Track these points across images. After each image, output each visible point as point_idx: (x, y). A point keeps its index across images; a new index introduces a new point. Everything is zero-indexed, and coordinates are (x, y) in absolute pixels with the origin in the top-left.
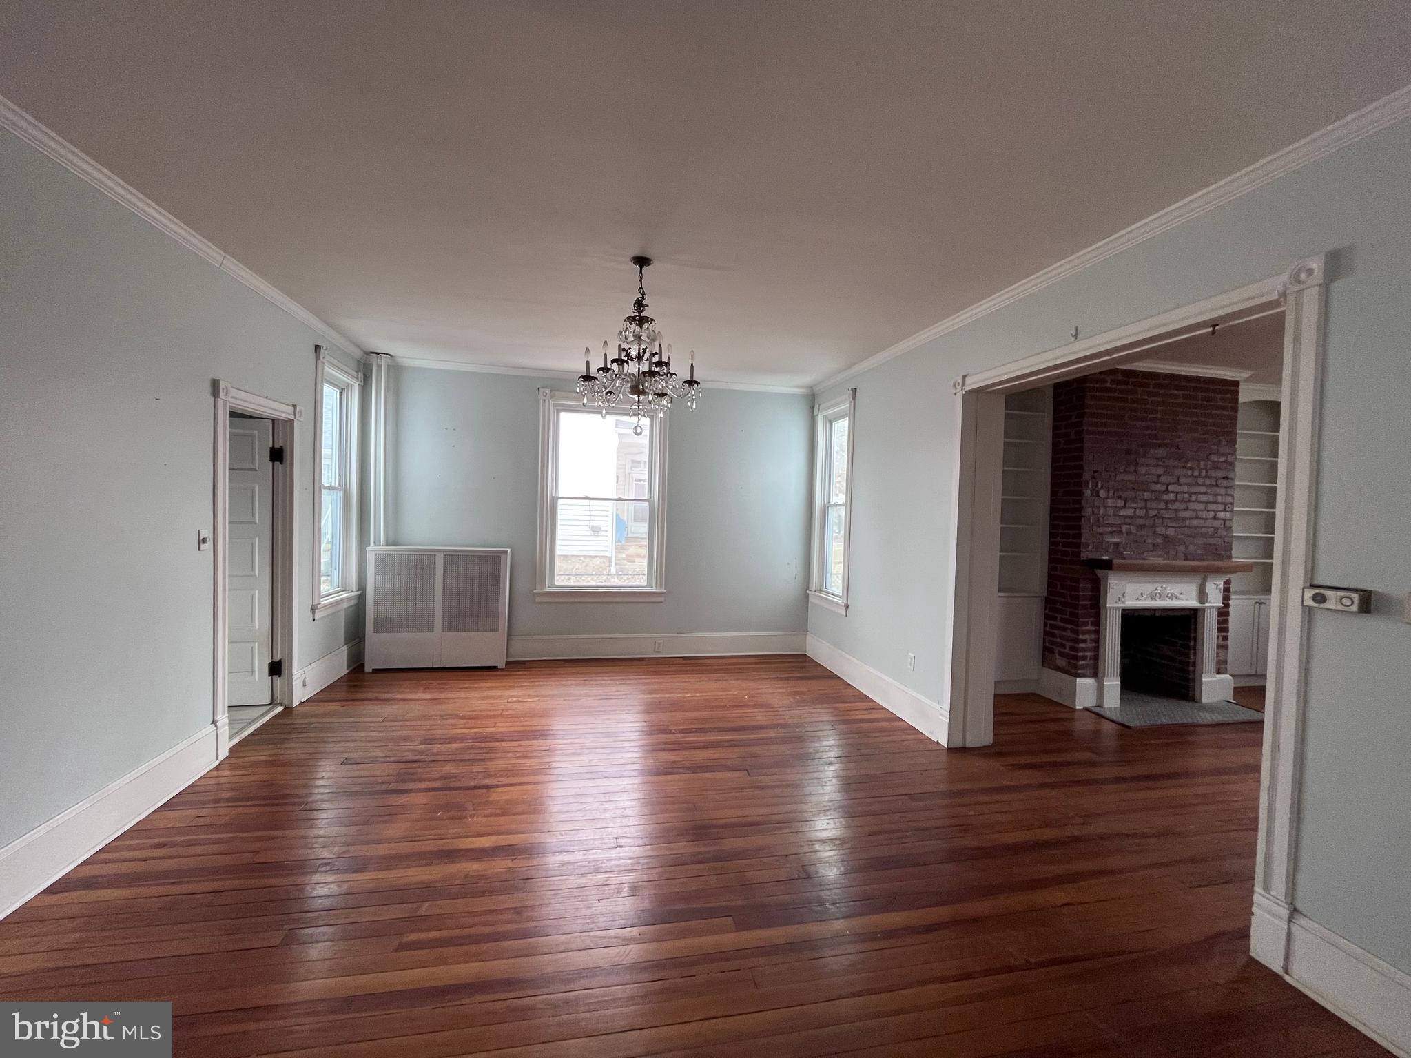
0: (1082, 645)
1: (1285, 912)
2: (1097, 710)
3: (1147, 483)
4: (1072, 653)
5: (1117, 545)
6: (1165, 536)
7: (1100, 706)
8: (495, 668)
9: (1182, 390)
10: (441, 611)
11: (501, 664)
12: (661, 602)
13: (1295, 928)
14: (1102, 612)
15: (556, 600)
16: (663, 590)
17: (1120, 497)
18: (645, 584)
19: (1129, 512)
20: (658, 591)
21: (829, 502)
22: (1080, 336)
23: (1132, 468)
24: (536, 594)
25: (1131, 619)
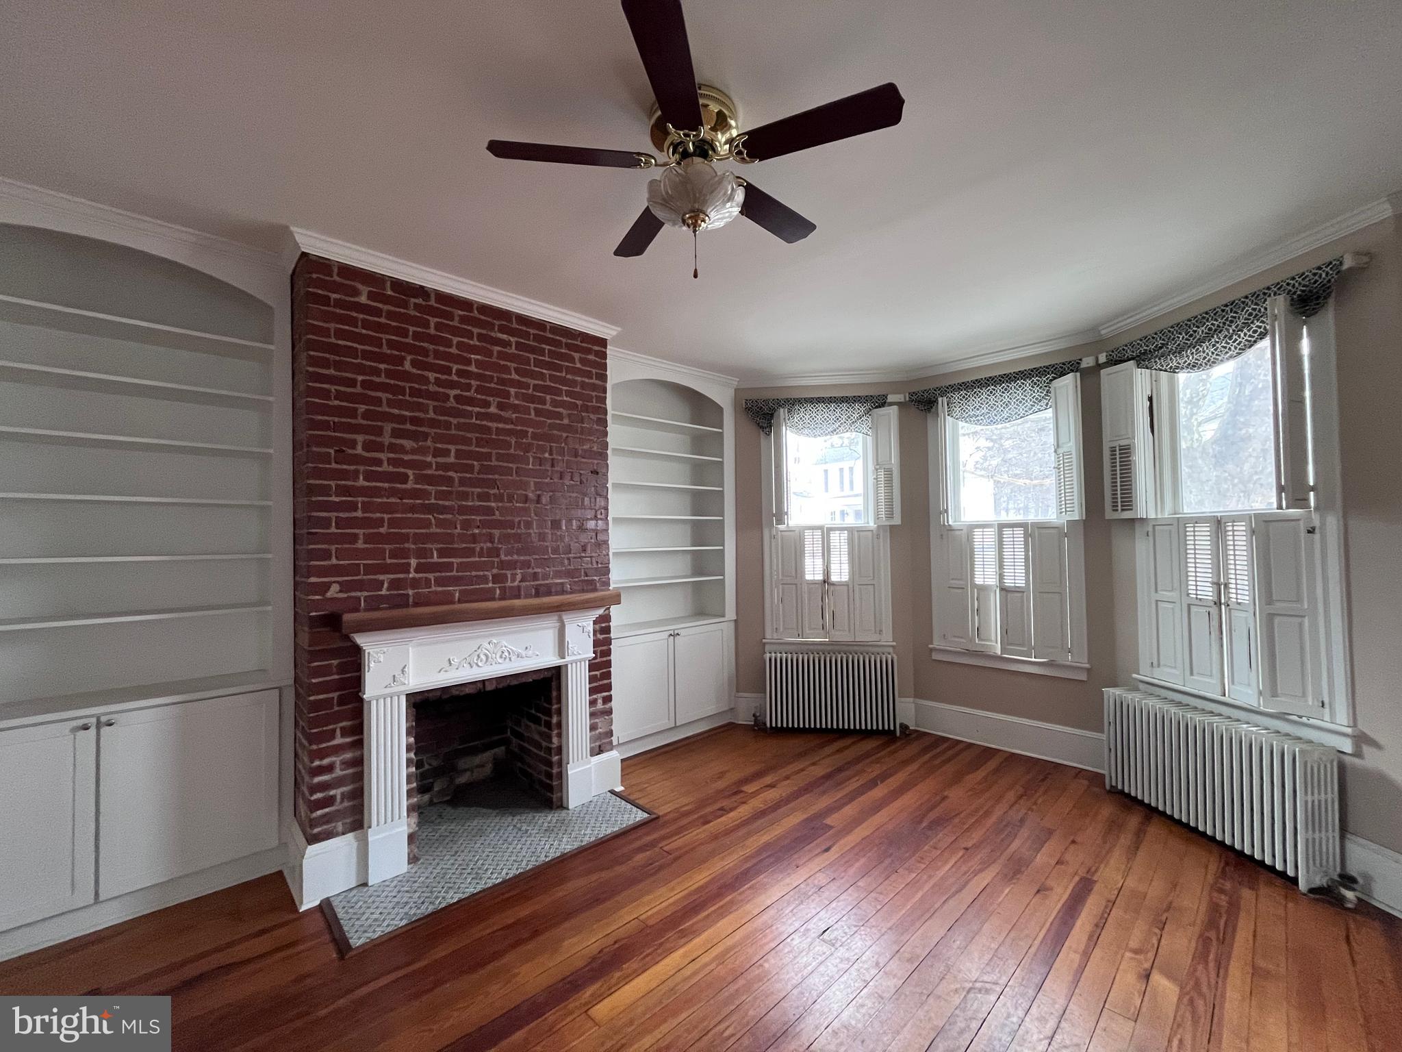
14: (365, 707)
25: (431, 707)
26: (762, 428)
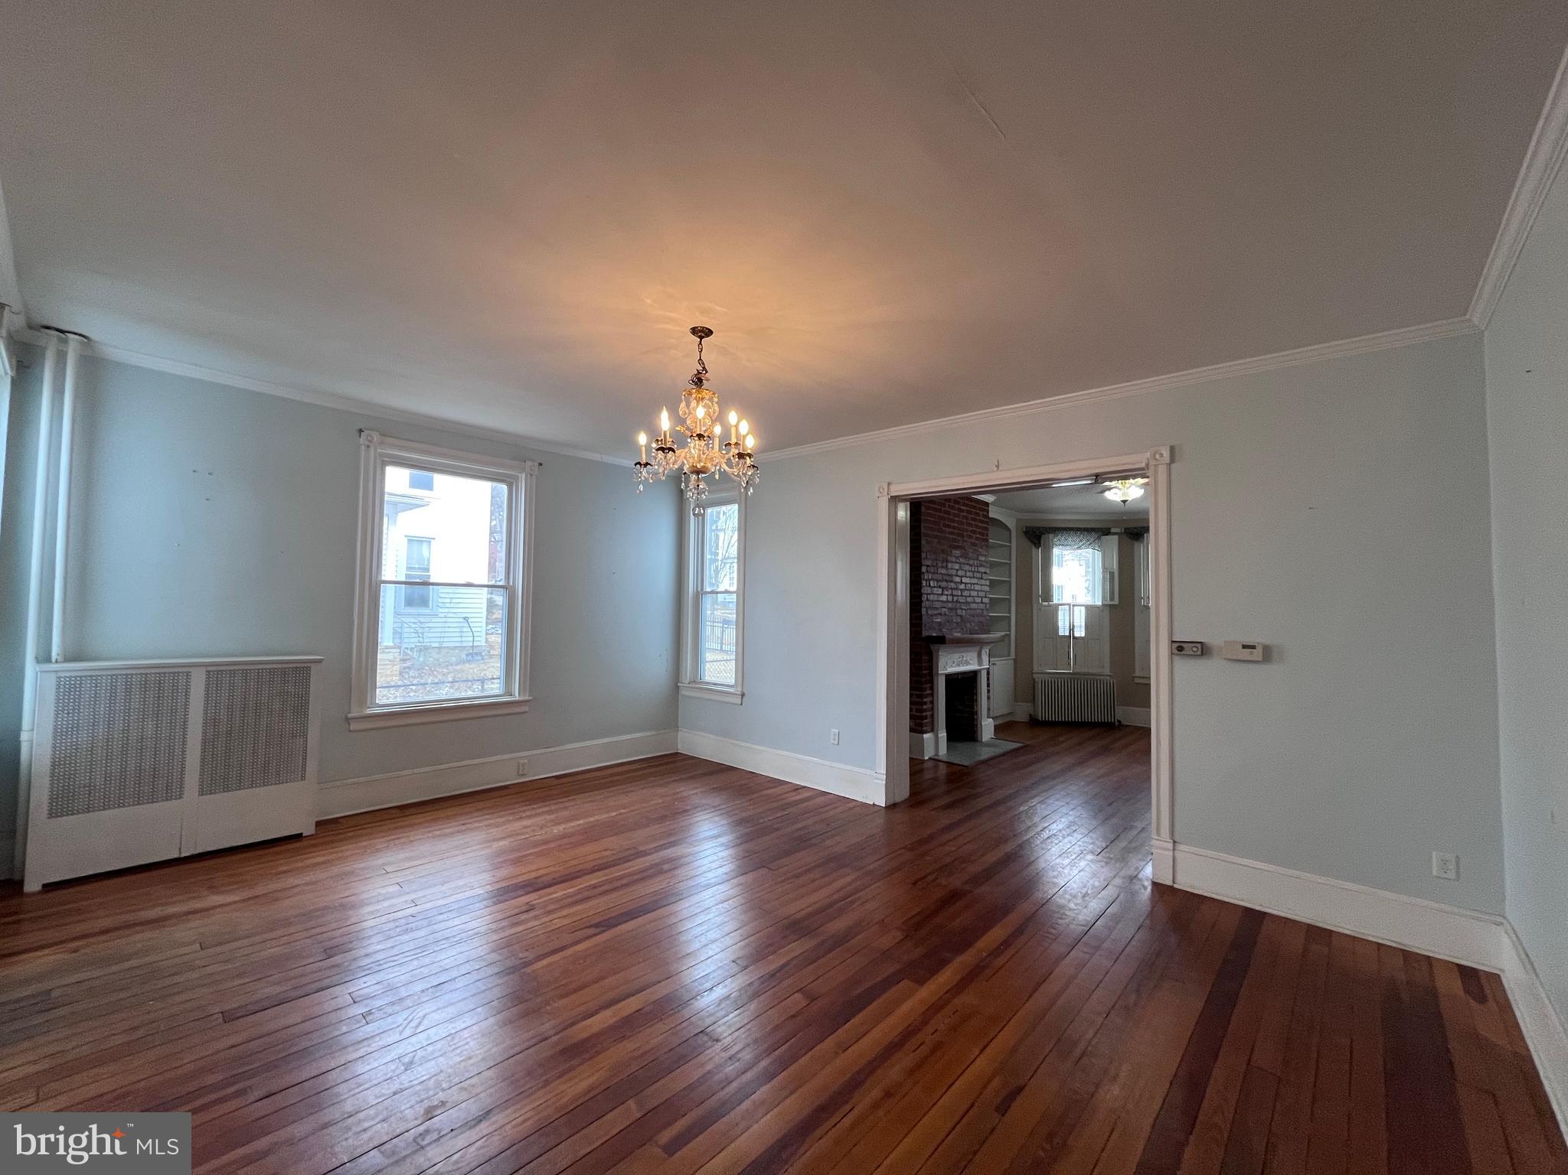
0: (925, 707)
1: (1170, 846)
2: (937, 758)
3: (951, 576)
4: (918, 714)
5: (940, 623)
6: (961, 616)
7: (937, 755)
8: (298, 837)
9: (967, 507)
10: (198, 761)
11: (308, 829)
12: (525, 712)
13: (1177, 854)
14: (935, 677)
15: (382, 724)
16: (527, 698)
17: (940, 587)
18: (501, 692)
19: (944, 598)
20: (521, 699)
21: (702, 589)
22: (1000, 468)
23: (944, 565)
24: (352, 718)
25: (952, 680)
26: (1035, 544)
